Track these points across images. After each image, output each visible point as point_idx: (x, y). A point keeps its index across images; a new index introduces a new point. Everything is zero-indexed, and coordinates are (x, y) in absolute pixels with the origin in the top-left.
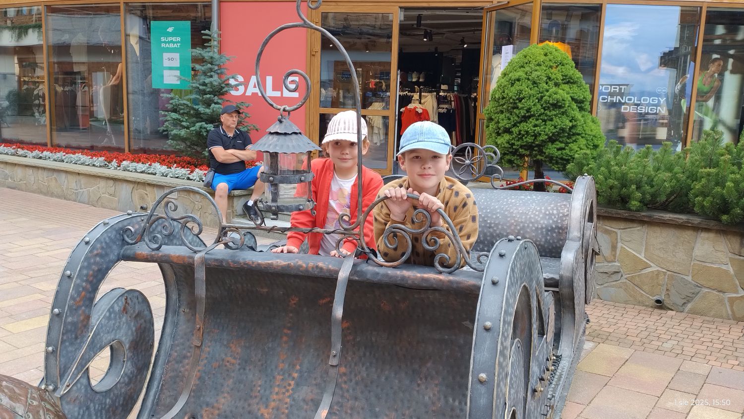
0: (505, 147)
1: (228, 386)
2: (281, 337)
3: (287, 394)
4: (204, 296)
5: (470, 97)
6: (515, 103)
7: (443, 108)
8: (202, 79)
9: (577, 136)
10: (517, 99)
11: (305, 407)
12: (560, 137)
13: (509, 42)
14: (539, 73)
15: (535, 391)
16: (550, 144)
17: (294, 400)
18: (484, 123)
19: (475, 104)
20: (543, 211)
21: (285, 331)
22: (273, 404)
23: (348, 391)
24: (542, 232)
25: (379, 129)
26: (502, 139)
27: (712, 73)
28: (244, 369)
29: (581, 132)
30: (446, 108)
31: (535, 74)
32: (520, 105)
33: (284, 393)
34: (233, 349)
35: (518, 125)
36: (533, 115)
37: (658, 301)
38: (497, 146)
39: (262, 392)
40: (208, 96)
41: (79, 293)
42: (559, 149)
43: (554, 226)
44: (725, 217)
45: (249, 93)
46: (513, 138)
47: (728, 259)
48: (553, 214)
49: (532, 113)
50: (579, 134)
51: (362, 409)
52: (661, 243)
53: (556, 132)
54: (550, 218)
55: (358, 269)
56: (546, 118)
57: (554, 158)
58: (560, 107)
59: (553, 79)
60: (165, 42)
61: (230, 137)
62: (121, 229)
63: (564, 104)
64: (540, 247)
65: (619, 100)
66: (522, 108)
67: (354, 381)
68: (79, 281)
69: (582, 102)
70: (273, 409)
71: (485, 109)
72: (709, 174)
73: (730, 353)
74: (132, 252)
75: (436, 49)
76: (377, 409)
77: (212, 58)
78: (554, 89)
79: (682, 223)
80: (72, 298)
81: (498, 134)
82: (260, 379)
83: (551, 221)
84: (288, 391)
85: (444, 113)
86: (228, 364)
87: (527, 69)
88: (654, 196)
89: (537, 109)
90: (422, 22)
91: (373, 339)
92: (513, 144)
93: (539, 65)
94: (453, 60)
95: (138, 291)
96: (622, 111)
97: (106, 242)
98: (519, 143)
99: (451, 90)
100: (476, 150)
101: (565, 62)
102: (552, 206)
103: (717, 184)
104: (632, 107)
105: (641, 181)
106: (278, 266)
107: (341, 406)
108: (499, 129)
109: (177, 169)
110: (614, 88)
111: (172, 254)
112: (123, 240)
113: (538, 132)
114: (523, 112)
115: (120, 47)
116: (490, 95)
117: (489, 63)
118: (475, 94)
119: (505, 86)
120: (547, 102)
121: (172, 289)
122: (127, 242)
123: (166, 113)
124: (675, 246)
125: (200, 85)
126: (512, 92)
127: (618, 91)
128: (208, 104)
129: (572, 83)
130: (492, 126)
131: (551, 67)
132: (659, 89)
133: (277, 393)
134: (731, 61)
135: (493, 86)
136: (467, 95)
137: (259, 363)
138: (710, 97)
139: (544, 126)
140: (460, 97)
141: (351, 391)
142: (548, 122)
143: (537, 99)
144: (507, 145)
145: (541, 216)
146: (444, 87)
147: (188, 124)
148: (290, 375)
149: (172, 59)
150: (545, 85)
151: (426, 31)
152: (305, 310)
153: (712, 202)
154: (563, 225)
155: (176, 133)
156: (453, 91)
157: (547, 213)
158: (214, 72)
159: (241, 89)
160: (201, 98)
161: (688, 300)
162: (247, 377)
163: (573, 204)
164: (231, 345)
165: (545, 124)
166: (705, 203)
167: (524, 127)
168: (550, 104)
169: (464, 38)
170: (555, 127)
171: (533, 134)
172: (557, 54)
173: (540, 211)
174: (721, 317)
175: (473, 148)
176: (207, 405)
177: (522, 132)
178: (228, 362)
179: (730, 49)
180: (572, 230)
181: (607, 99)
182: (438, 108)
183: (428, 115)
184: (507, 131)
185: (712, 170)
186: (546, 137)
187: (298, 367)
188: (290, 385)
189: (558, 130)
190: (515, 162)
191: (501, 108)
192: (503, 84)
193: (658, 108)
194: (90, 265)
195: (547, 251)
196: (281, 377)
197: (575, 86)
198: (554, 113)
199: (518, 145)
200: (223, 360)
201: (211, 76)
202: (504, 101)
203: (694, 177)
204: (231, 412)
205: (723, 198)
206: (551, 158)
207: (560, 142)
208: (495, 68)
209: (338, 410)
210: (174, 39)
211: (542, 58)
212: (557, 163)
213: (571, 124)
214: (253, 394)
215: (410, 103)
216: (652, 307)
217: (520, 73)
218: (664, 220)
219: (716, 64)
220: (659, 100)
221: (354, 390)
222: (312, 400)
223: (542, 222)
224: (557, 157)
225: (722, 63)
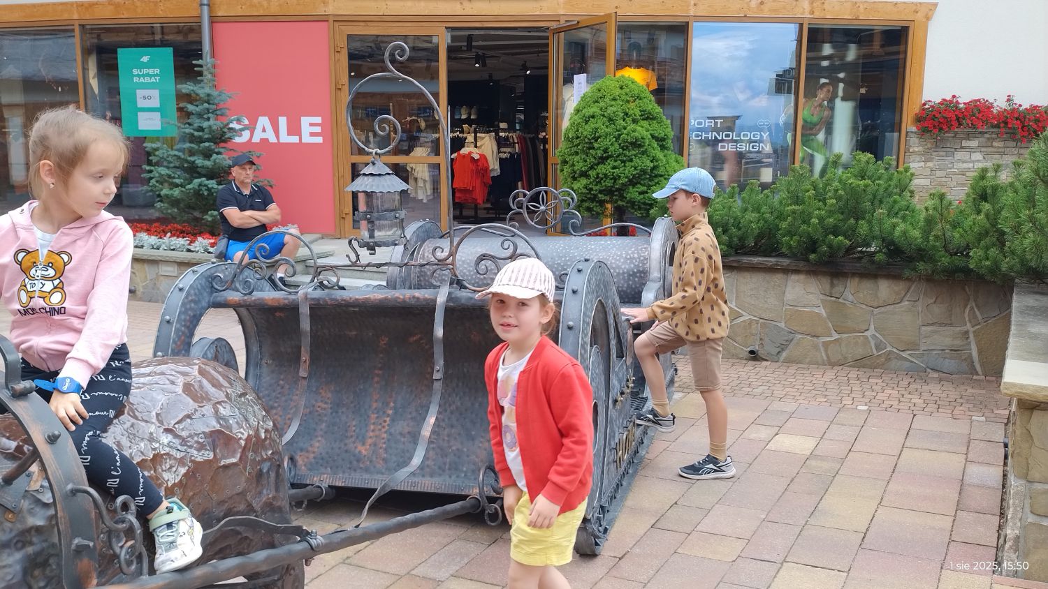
0: (582, 193)
1: (321, 430)
2: (373, 378)
3: (383, 430)
4: (309, 329)
5: (538, 138)
6: (591, 143)
7: (505, 153)
8: (197, 122)
9: (660, 178)
10: (593, 138)
11: (402, 439)
12: (642, 179)
13: (582, 70)
14: (615, 109)
15: (615, 401)
16: (631, 187)
17: (391, 434)
18: (557, 169)
19: (544, 146)
20: (624, 256)
21: (376, 372)
22: (370, 441)
23: (443, 420)
24: (624, 278)
25: (425, 181)
26: (579, 184)
27: (821, 101)
28: (337, 412)
29: (663, 173)
30: (509, 153)
31: (611, 110)
32: (596, 145)
33: (380, 430)
34: (323, 394)
35: (595, 167)
36: (611, 156)
37: (752, 352)
38: (573, 189)
39: (357, 431)
40: (207, 144)
41: (179, 337)
42: (641, 193)
43: (635, 270)
44: (812, 256)
45: (256, 139)
46: (591, 183)
47: (819, 301)
48: (634, 258)
49: (610, 153)
50: (661, 176)
51: (459, 434)
52: (752, 290)
53: (637, 174)
54: (631, 262)
55: (453, 296)
56: (625, 159)
57: (636, 203)
58: (640, 146)
59: (631, 115)
60: (139, 76)
61: (246, 195)
62: (209, 276)
63: (644, 143)
64: (622, 293)
65: (715, 137)
66: (599, 148)
67: (448, 411)
68: (178, 326)
69: (663, 140)
70: (370, 445)
71: (557, 151)
72: (794, 212)
73: (820, 393)
74: (223, 298)
75: (491, 76)
76: (473, 433)
77: (208, 95)
78: (633, 126)
79: (771, 265)
80: (174, 342)
81: (574, 179)
82: (354, 419)
83: (632, 266)
84: (384, 427)
85: (506, 158)
86: (318, 409)
87: (602, 104)
88: (742, 239)
89: (615, 148)
90: (473, 44)
91: (465, 370)
92: (591, 189)
93: (614, 99)
94: (512, 90)
95: (225, 340)
96: (720, 149)
97: (198, 289)
98: (597, 188)
99: (511, 128)
100: (549, 194)
101: (643, 95)
102: (633, 249)
103: (804, 222)
104: (730, 144)
105: (727, 224)
106: (376, 300)
107: (438, 435)
108: (575, 172)
109: (172, 239)
110: (708, 122)
111: (267, 298)
112: (212, 287)
113: (617, 175)
114: (600, 153)
115: (76, 83)
116: (563, 134)
117: (559, 94)
118: (544, 134)
119: (579, 124)
120: (625, 141)
121: (252, 341)
122: (217, 289)
123: (152, 168)
124: (766, 291)
125: (194, 130)
126: (587, 130)
127: (713, 126)
128: (207, 155)
129: (651, 119)
130: (567, 169)
131: (628, 101)
132: (761, 122)
133: (373, 431)
134: (841, 86)
135: (566, 124)
136: (534, 135)
137: (352, 405)
138: (820, 130)
139: (623, 168)
140: (525, 138)
141: (446, 420)
142: (627, 164)
143: (614, 137)
144: (584, 191)
145: (622, 260)
146: (503, 125)
147: (182, 181)
148: (384, 412)
149: (149, 98)
150: (622, 121)
151: (477, 55)
152: (395, 349)
153: (799, 241)
154: (644, 268)
155: (167, 193)
156: (515, 131)
157: (628, 257)
158: (212, 113)
159: (246, 134)
160: (197, 147)
161: (783, 348)
162: (340, 419)
163: (652, 245)
164: (321, 391)
165: (625, 166)
166: (792, 243)
167: (603, 169)
168: (629, 143)
169: (525, 62)
170: (635, 168)
171: (612, 177)
172: (633, 87)
173: (621, 256)
174: (817, 363)
175: (546, 192)
176: (302, 450)
177: (600, 175)
178: (319, 407)
179: (840, 73)
180: (652, 271)
181: (701, 136)
182: (499, 152)
183: (487, 161)
184: (584, 174)
185: (796, 207)
186: (626, 180)
187: (392, 404)
188: (385, 421)
189: (638, 171)
190: (595, 209)
191: (574, 149)
192: (576, 122)
193: (761, 144)
194: (186, 310)
195: (630, 296)
196: (376, 415)
197: (655, 122)
198: (633, 152)
199: (596, 190)
200: (314, 406)
201: (208, 119)
202: (578, 141)
203: (781, 217)
204: (327, 453)
205: (810, 237)
206: (632, 203)
207: (641, 184)
208: (567, 101)
209: (435, 439)
210: (151, 71)
211: (618, 91)
212: (640, 209)
213: (652, 165)
214: (349, 434)
215: (464, 147)
216: (746, 359)
217: (594, 109)
218: (753, 264)
219: (825, 89)
220: (761, 135)
221: (449, 419)
222: (409, 432)
223: (623, 267)
224: (639, 202)
225: (831, 88)
